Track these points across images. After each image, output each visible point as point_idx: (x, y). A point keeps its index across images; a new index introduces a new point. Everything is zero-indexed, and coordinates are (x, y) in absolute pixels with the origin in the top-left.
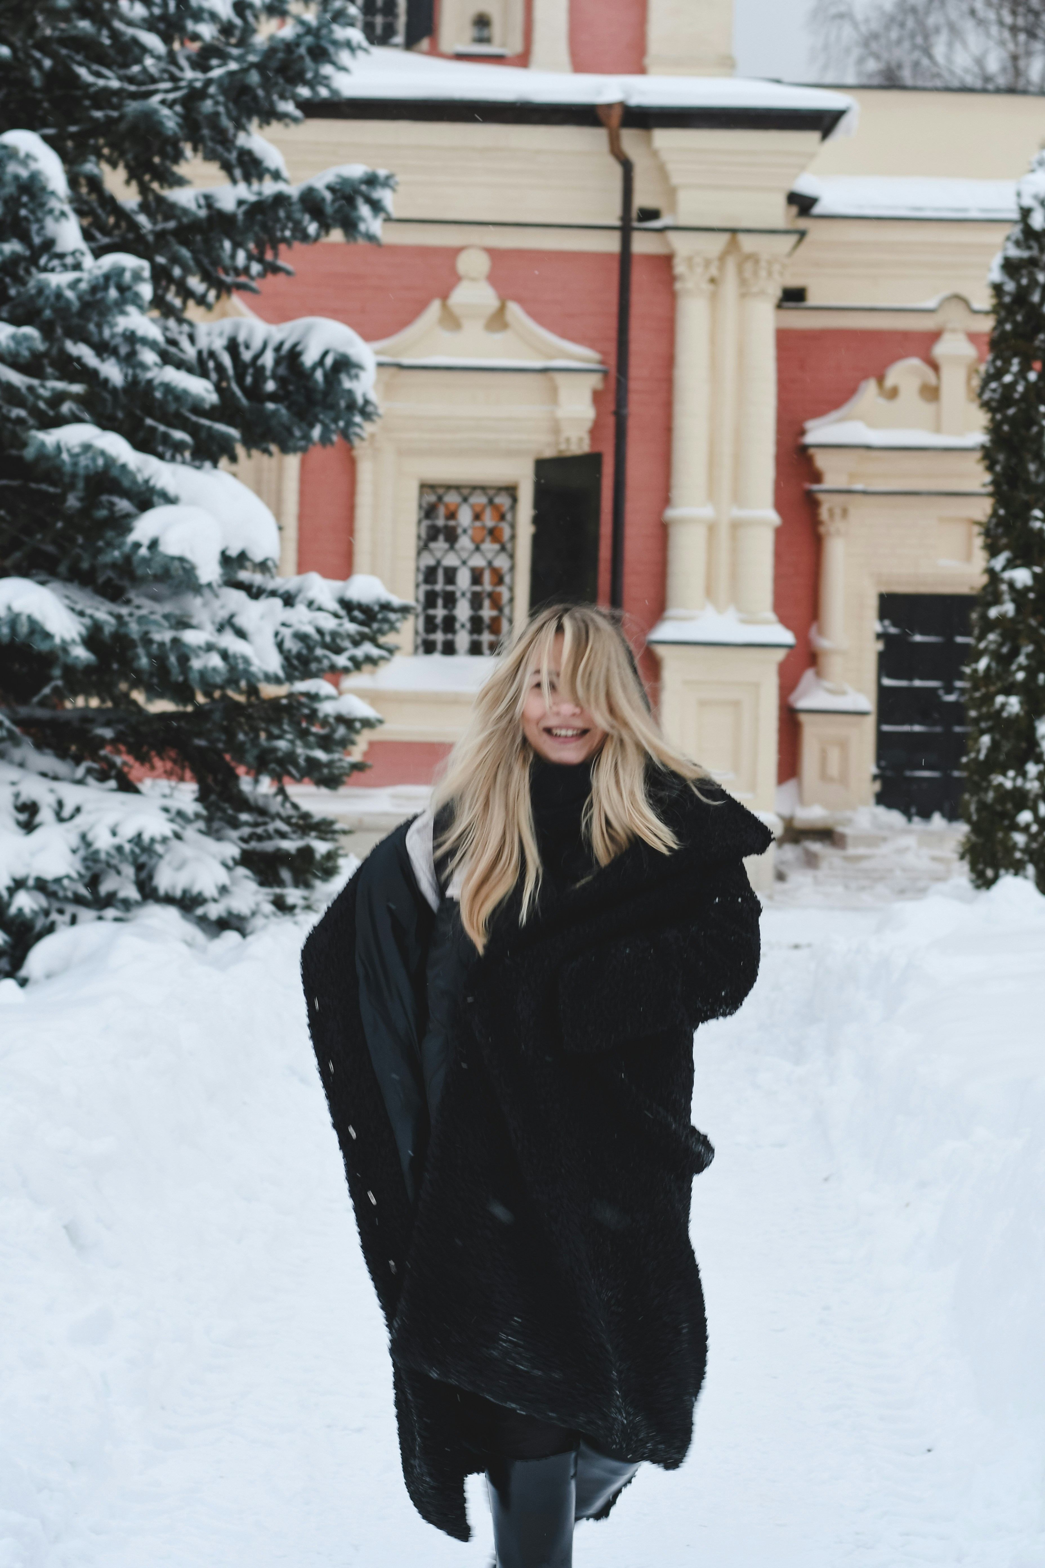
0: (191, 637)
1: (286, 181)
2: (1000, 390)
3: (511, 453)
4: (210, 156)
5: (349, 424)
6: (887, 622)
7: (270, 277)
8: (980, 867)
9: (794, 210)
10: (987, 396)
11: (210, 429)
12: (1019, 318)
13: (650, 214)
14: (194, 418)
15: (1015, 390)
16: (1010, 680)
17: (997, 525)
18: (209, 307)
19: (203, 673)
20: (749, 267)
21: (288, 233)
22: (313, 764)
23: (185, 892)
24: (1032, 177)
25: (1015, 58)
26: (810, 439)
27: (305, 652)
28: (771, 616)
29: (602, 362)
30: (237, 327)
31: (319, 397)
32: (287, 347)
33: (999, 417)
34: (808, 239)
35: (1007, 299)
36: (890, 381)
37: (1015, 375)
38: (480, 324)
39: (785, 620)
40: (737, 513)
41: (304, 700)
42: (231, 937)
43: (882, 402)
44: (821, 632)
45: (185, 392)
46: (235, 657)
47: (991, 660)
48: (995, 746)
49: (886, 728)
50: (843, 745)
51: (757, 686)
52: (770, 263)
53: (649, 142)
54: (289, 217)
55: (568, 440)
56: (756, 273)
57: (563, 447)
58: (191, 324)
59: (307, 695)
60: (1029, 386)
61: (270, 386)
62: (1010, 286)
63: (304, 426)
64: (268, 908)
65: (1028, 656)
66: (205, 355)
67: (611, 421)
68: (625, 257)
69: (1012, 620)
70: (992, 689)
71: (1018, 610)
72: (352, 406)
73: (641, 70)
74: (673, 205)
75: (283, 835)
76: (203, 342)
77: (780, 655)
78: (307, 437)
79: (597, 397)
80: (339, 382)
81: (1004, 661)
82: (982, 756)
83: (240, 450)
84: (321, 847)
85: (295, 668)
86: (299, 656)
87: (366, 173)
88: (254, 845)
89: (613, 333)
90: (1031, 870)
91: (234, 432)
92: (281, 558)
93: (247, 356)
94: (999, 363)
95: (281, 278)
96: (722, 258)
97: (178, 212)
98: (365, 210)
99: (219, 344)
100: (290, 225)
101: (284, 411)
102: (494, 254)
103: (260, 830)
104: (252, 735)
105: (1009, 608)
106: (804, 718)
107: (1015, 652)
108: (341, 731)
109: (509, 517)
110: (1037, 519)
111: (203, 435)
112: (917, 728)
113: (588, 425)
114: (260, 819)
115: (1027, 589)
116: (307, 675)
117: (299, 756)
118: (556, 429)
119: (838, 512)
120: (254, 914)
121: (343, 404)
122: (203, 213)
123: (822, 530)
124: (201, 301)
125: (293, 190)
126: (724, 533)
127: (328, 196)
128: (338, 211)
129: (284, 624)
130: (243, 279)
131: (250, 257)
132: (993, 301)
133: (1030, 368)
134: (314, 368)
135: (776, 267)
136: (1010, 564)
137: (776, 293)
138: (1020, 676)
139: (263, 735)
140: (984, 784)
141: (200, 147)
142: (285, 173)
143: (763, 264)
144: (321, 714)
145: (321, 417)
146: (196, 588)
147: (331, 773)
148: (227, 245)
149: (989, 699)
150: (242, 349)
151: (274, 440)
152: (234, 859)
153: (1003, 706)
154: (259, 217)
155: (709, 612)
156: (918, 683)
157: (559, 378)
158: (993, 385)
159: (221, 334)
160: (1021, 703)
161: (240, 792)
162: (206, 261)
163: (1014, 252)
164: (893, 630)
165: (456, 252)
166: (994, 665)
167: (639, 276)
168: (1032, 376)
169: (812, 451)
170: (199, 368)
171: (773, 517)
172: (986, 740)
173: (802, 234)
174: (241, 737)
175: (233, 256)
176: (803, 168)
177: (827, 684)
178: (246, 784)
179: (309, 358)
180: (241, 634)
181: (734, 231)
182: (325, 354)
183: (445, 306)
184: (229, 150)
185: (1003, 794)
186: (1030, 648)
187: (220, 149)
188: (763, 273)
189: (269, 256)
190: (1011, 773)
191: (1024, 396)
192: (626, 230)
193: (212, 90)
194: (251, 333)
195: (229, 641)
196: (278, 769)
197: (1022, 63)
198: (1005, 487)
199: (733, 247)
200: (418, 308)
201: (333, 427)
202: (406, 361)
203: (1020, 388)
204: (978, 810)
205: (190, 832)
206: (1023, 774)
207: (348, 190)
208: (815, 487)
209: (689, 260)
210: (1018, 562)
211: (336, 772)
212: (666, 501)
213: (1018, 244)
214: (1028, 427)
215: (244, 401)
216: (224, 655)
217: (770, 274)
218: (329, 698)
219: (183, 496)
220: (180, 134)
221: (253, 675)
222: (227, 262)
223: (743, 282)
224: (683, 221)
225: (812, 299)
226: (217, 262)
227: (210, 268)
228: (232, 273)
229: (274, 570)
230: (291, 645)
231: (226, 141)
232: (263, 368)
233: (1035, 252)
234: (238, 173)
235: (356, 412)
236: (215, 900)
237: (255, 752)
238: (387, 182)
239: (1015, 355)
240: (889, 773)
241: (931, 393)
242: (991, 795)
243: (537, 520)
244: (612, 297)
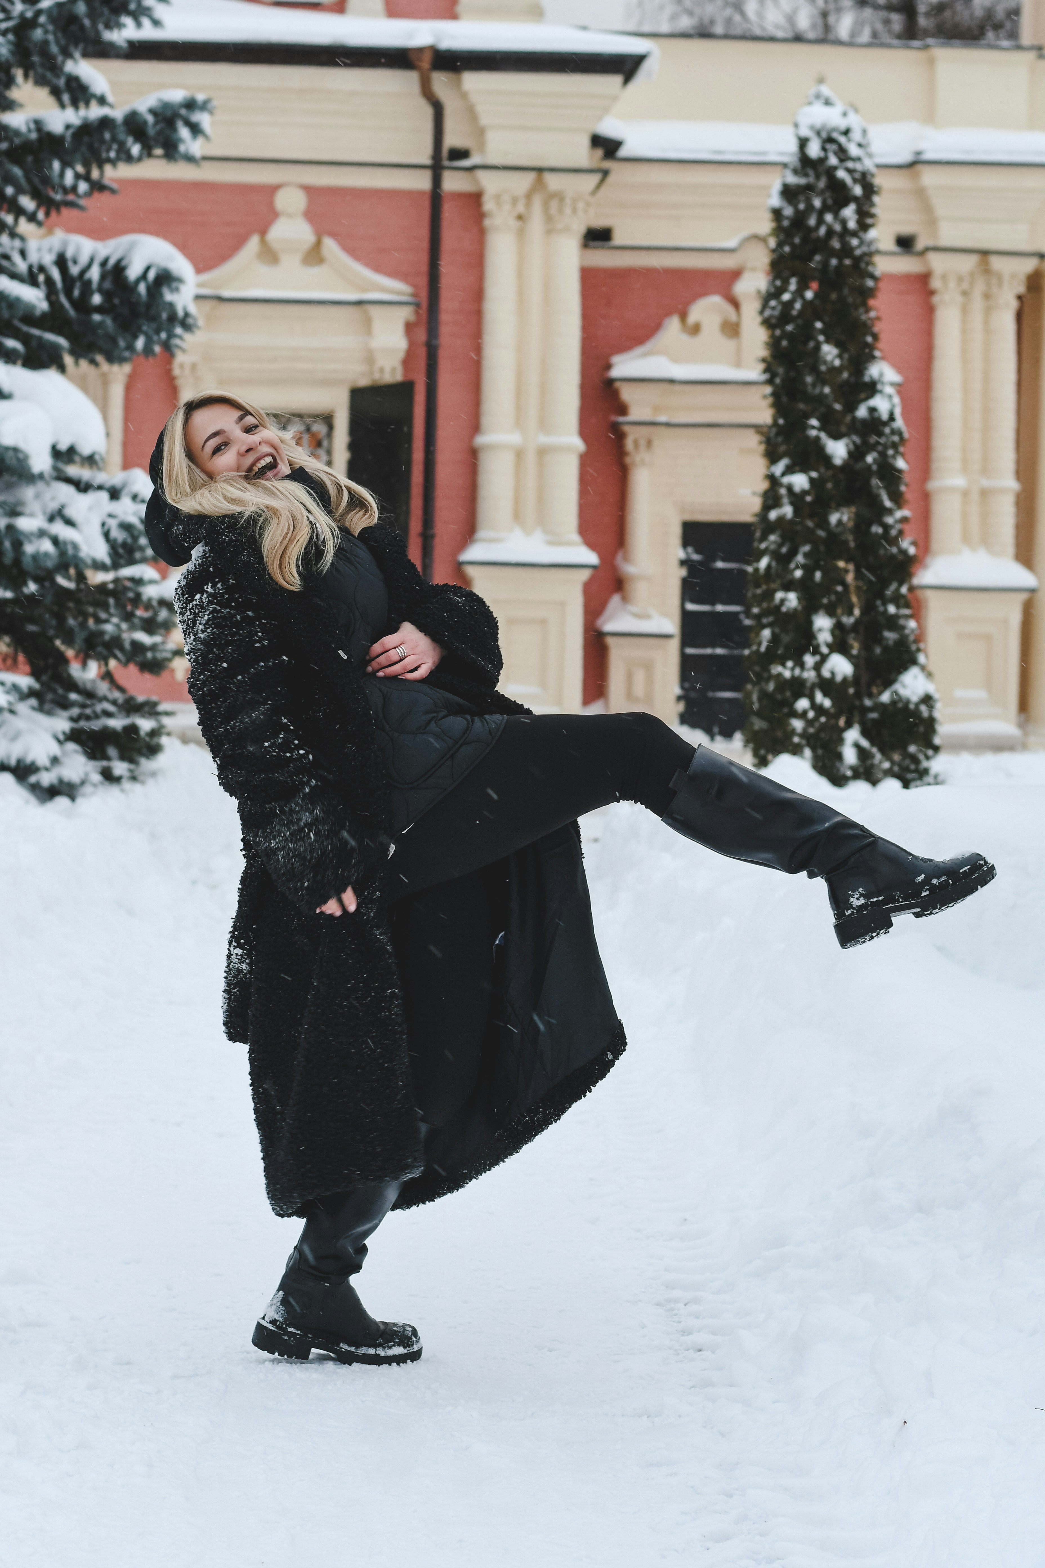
0: (25, 524)
1: (111, 106)
2: (779, 308)
3: (326, 383)
4: (40, 82)
5: (171, 335)
6: (690, 549)
7: (96, 195)
8: (762, 752)
9: (600, 152)
10: (768, 313)
11: (40, 338)
12: (797, 240)
13: (459, 154)
14: (25, 328)
15: (793, 308)
16: (789, 577)
17: (778, 434)
18: (39, 224)
19: (35, 557)
20: (554, 205)
21: (112, 154)
22: (138, 647)
23: (19, 761)
24: (808, 110)
25: (825, 15)
26: (616, 372)
27: (129, 541)
28: (576, 538)
29: (414, 295)
30: (65, 244)
31: (142, 309)
32: (112, 262)
33: (778, 332)
34: (611, 179)
35: (786, 223)
36: (692, 318)
37: (794, 293)
38: (297, 259)
39: (591, 545)
40: (544, 439)
41: (128, 584)
42: (62, 802)
43: (684, 337)
44: (626, 559)
45: (18, 300)
46: (65, 543)
47: (772, 559)
48: (775, 639)
49: (690, 651)
50: (648, 667)
51: (562, 604)
52: (574, 201)
53: (459, 84)
54: (114, 139)
55: (382, 370)
56: (561, 211)
57: (377, 376)
58: (22, 239)
59: (132, 580)
60: (806, 304)
61: (97, 299)
62: (788, 211)
63: (128, 336)
64: (96, 777)
65: (806, 555)
66: (35, 270)
67: (422, 351)
68: (436, 197)
69: (791, 522)
70: (773, 586)
71: (796, 512)
72: (173, 318)
73: (453, 16)
74: (482, 145)
75: (109, 715)
76: (34, 257)
77: (585, 575)
78: (131, 347)
79: (409, 328)
80: (161, 295)
81: (783, 560)
82: (763, 649)
83: (68, 360)
84: (145, 725)
85: (120, 556)
86: (124, 545)
87: (185, 99)
88: (83, 724)
89: (424, 267)
90: (808, 752)
91: (62, 341)
92: (108, 452)
93: (74, 270)
94: (778, 283)
95: (105, 196)
96: (529, 196)
97: (11, 134)
98: (184, 132)
99: (48, 260)
100: (115, 146)
101: (109, 322)
102: (309, 190)
103: (88, 711)
104: (80, 619)
105: (788, 510)
106: (610, 641)
107: (793, 553)
108: (163, 614)
109: (325, 443)
110: (813, 427)
111: (34, 343)
112: (719, 651)
113: (401, 355)
114: (88, 702)
115: (805, 493)
116: (132, 562)
117: (124, 640)
118: (370, 359)
119: (642, 443)
120: (83, 783)
121: (164, 316)
122: (34, 136)
123: (628, 460)
124: (32, 218)
125: (118, 114)
126: (531, 459)
127: (150, 119)
128: (159, 133)
129: (110, 516)
130: (71, 197)
131: (77, 176)
132: (773, 225)
133: (807, 287)
134: (137, 281)
135: (581, 205)
136: (789, 470)
137: (579, 228)
138: (798, 573)
139: (91, 622)
140: (765, 675)
141: (31, 74)
142: (110, 98)
143: (568, 201)
144: (145, 598)
145: (145, 328)
146: (31, 478)
147: (154, 658)
148: (56, 165)
149: (770, 594)
150: (70, 264)
151: (101, 351)
152: (64, 733)
153: (783, 601)
154: (86, 139)
155: (517, 534)
156: (720, 608)
157: (374, 311)
158: (773, 303)
159: (50, 250)
160: (799, 599)
161: (70, 677)
162: (36, 181)
163: (792, 179)
164: (696, 557)
165: (273, 189)
166: (774, 564)
167: (448, 211)
168: (809, 295)
169: (617, 385)
170: (31, 279)
171: (578, 444)
172: (766, 633)
173: (605, 173)
174: (71, 622)
175: (62, 174)
176: (606, 110)
177: (632, 608)
178: (75, 670)
179: (133, 272)
180: (69, 522)
181: (540, 170)
182: (148, 269)
183: (263, 241)
184: (58, 76)
185: (783, 684)
186: (807, 548)
187: (49, 75)
188: (568, 210)
189: (95, 174)
190: (790, 664)
191: (801, 313)
192: (436, 169)
193: (42, 19)
194: (78, 249)
195: (59, 529)
196: (105, 652)
197: (831, 19)
198: (784, 399)
199: (539, 184)
200: (237, 244)
201: (155, 338)
202: (227, 293)
203: (798, 306)
204: (760, 699)
205: (24, 708)
206: (802, 665)
207: (168, 114)
208: (621, 419)
209: (497, 198)
210: (797, 468)
211: (159, 656)
212: (476, 427)
213: (795, 172)
214: (806, 343)
215: (72, 312)
216: (55, 541)
217: (574, 211)
218: (152, 582)
219: (17, 392)
220: (12, 60)
221: (82, 561)
222: (56, 179)
223: (549, 219)
224: (491, 160)
225: (618, 239)
226: (47, 181)
227: (41, 187)
228: (60, 191)
229: (101, 464)
230: (118, 535)
231: (56, 69)
232: (89, 282)
233: (811, 179)
234: (66, 98)
235: (177, 324)
236: (47, 769)
237: (84, 634)
238: (204, 107)
239: (793, 274)
240: (693, 695)
241: (732, 329)
242: (771, 687)
243: (353, 447)
244: (424, 232)
